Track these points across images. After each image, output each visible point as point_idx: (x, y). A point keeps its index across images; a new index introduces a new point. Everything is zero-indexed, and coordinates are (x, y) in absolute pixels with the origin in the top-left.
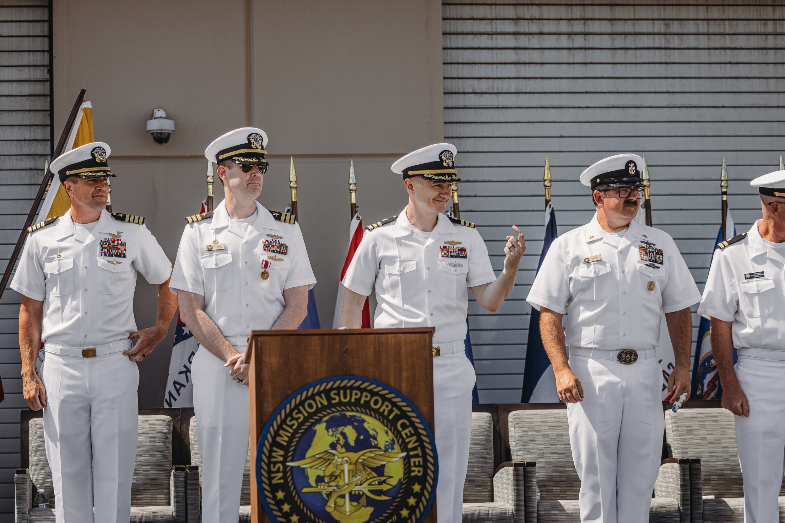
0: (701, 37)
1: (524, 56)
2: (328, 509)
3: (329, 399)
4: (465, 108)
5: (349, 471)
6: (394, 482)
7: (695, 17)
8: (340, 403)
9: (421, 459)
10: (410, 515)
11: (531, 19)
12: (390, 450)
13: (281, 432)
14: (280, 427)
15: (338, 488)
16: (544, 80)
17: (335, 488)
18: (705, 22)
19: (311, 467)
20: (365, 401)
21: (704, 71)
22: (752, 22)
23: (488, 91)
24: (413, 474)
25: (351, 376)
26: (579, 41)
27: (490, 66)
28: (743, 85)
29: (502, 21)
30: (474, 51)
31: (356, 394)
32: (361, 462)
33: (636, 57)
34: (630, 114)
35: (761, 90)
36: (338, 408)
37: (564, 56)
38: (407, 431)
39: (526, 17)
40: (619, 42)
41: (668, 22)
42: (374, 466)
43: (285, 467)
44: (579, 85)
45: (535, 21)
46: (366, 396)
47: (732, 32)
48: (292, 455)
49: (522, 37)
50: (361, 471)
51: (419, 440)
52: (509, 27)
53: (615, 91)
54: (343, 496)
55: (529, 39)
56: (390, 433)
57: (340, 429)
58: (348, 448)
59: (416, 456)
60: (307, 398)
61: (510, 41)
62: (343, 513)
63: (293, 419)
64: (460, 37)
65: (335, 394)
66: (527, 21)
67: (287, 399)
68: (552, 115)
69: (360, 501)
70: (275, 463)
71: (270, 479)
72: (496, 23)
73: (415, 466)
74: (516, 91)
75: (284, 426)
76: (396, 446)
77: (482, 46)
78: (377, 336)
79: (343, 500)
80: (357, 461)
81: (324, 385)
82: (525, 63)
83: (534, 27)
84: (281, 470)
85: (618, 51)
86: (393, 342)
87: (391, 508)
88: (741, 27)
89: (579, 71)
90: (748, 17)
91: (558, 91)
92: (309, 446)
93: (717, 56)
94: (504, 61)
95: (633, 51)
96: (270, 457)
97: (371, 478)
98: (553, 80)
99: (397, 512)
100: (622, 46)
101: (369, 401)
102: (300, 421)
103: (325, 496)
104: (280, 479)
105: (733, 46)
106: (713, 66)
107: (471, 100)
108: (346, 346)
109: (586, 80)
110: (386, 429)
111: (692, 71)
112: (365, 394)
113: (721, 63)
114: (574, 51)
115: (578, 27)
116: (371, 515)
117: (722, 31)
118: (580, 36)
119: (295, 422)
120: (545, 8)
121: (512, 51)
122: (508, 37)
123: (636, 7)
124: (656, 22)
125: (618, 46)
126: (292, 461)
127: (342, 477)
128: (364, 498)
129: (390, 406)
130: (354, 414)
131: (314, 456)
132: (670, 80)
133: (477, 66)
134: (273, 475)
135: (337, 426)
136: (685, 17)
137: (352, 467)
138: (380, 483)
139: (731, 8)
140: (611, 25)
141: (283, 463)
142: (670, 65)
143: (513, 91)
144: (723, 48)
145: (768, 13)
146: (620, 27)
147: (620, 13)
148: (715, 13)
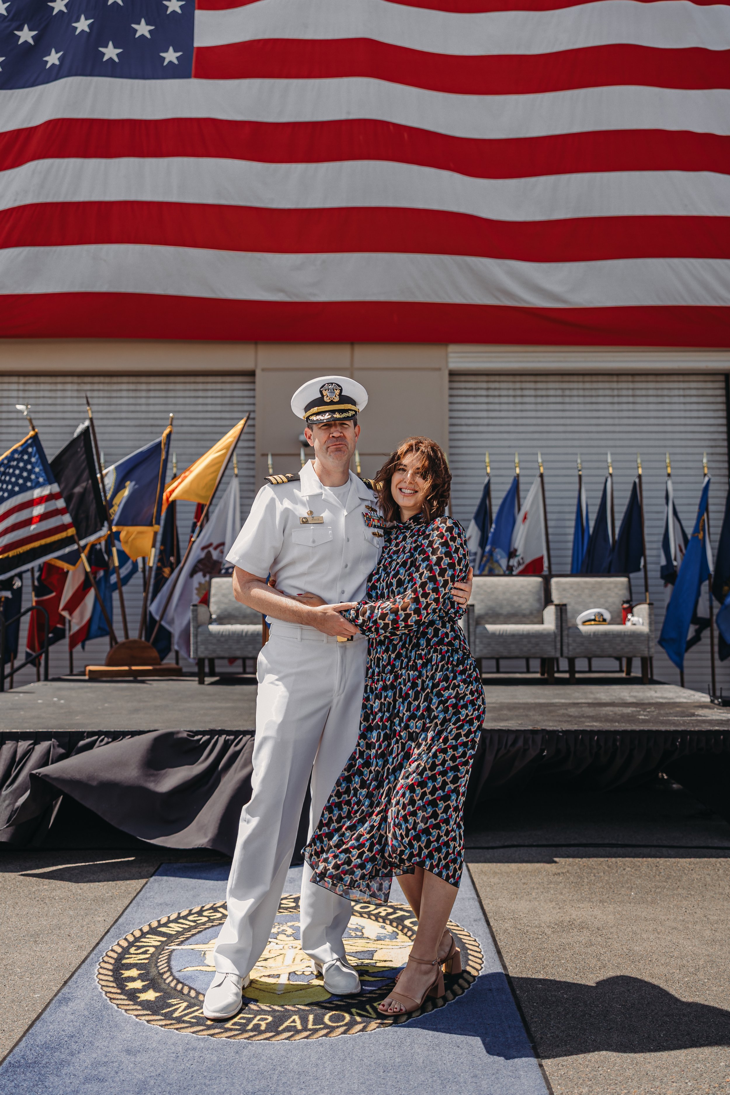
0: (580, 397)
1: (491, 407)
4: (462, 432)
18: (583, 390)
21: (582, 414)
22: (606, 390)
23: (473, 424)
26: (519, 400)
27: (474, 412)
29: (481, 390)
30: (466, 404)
33: (547, 407)
34: (545, 436)
35: (611, 424)
37: (512, 407)
39: (492, 388)
40: (539, 400)
41: (564, 390)
44: (519, 421)
45: (497, 390)
47: (596, 395)
49: (490, 397)
52: (484, 392)
55: (494, 399)
61: (484, 400)
64: (460, 397)
66: (493, 390)
68: (505, 436)
72: (477, 391)
77: (470, 402)
82: (491, 411)
83: (496, 393)
85: (539, 404)
88: (601, 392)
89: (519, 414)
90: (604, 388)
91: (508, 424)
93: (589, 407)
94: (481, 410)
95: (546, 404)
98: (506, 419)
100: (541, 402)
105: (597, 402)
106: (586, 412)
107: (464, 429)
111: (576, 414)
113: (590, 410)
114: (516, 405)
115: (519, 393)
117: (591, 394)
118: (519, 397)
120: (502, 383)
121: (485, 404)
122: (483, 397)
123: (548, 382)
124: (558, 390)
125: (538, 402)
132: (565, 419)
133: (468, 412)
136: (572, 388)
139: (596, 383)
140: (535, 391)
142: (565, 412)
143: (486, 424)
144: (592, 403)
145: (614, 385)
146: (540, 393)
147: (539, 385)
148: (588, 385)
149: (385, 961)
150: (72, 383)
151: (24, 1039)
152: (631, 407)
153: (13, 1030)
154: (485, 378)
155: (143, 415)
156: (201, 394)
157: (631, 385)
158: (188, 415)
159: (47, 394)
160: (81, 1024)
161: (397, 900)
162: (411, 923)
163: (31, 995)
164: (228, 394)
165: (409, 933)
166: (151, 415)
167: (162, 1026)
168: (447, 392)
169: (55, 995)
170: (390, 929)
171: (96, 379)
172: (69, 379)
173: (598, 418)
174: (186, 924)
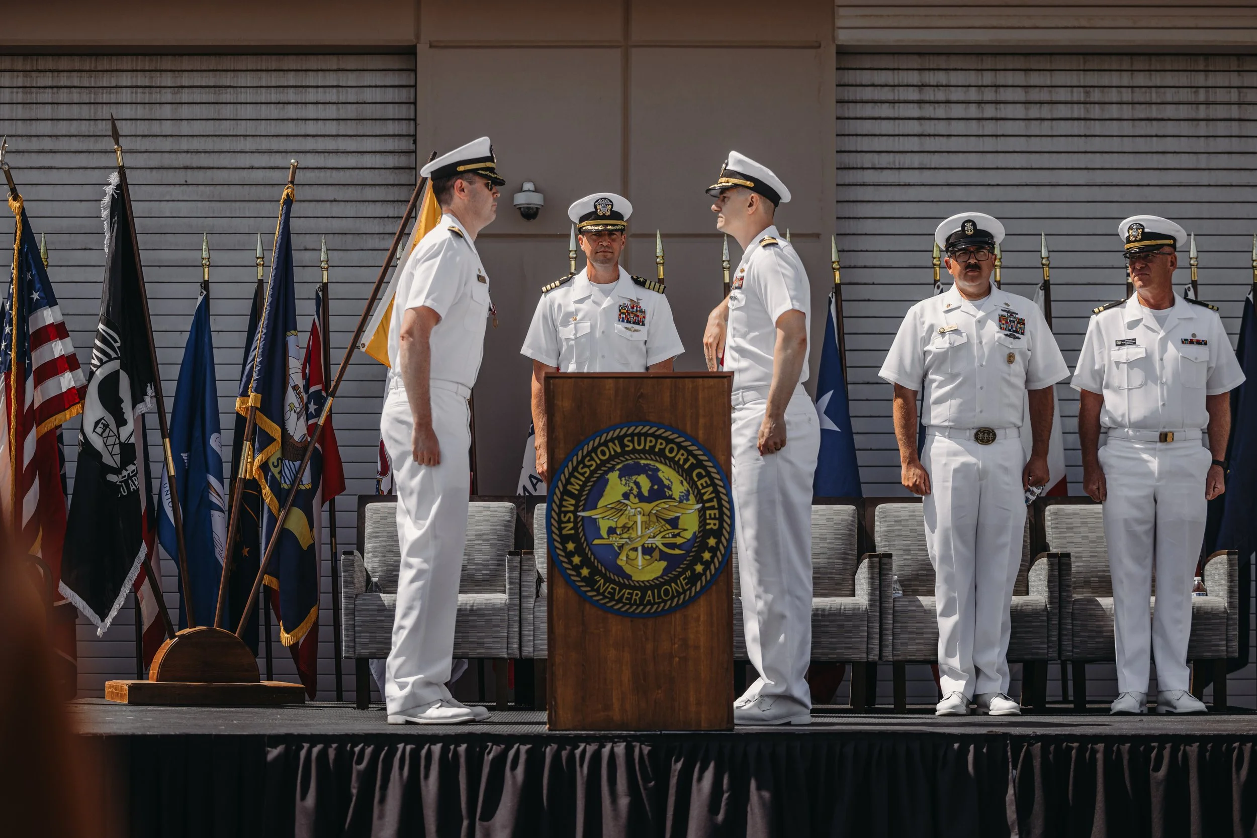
0: (1125, 106)
1: (929, 127)
2: (619, 563)
3: (623, 446)
4: (864, 185)
5: (642, 522)
6: (688, 535)
7: (1119, 84)
8: (634, 451)
9: (716, 512)
10: (705, 570)
11: (937, 86)
12: (685, 502)
13: (573, 480)
14: (571, 475)
15: (630, 540)
16: (951, 154)
17: (627, 540)
18: (1130, 89)
19: (603, 518)
20: (660, 449)
21: (1128, 145)
22: (1181, 89)
23: (889, 166)
24: (708, 527)
25: (645, 422)
26: (989, 111)
27: (892, 138)
28: (1171, 161)
29: (905, 88)
30: (874, 121)
31: (651, 441)
32: (655, 514)
33: (1052, 128)
35: (1191, 167)
36: (631, 456)
37: (974, 128)
38: (703, 481)
39: (932, 84)
40: (1034, 112)
41: (1088, 89)
42: (669, 517)
43: (576, 517)
44: (990, 161)
45: (941, 88)
46: (661, 444)
47: (1159, 101)
48: (584, 505)
49: (927, 105)
50: (654, 523)
51: (716, 492)
52: (913, 94)
53: (1029, 167)
54: (635, 549)
55: (935, 109)
56: (685, 483)
57: (634, 478)
58: (641, 498)
59: (712, 508)
60: (600, 445)
61: (913, 111)
62: (635, 567)
63: (585, 466)
64: (859, 105)
65: (628, 441)
66: (932, 88)
67: (579, 445)
69: (653, 555)
70: (566, 513)
71: (560, 529)
72: (899, 91)
73: (711, 518)
74: (920, 167)
75: (576, 474)
76: (692, 497)
77: (883, 115)
78: (674, 380)
79: (635, 553)
80: (650, 512)
81: (618, 431)
82: (929, 135)
83: (941, 95)
84: (572, 520)
85: (1033, 122)
86: (691, 386)
87: (685, 562)
88: (1169, 95)
89: (989, 144)
90: (1177, 85)
91: (965, 166)
92: (601, 495)
93: (1143, 128)
94: (906, 133)
95: (1049, 122)
96: (560, 506)
97: (665, 531)
98: (961, 155)
99: (690, 566)
100: (1038, 116)
101: (665, 448)
102: (592, 468)
103: (616, 548)
104: (571, 529)
105: (1160, 116)
106: (1138, 139)
107: (869, 176)
108: (642, 390)
109: (996, 154)
110: (681, 479)
111: (1115, 144)
112: (660, 441)
113: (1146, 136)
114: (984, 122)
115: (989, 95)
116: (665, 569)
117: (1148, 100)
118: (990, 105)
119: (586, 469)
120: (952, 73)
121: (916, 121)
122: (911, 105)
123: (1053, 72)
124: (1075, 89)
125: (1032, 117)
126: (584, 510)
127: (635, 529)
128: (657, 549)
129: (686, 455)
130: (648, 462)
131: (606, 506)
132: (1090, 154)
133: (876, 138)
134: (563, 525)
135: (631, 475)
136: (1107, 84)
137: (646, 518)
138: (674, 536)
139: (1158, 73)
140: (1026, 92)
141: (574, 512)
142: (1090, 138)
143: (916, 166)
145: (1200, 79)
146: (1035, 95)
147: (1035, 79)
148: (1141, 79)
152: (1235, 128)
154: (915, 62)
155: (167, 144)
156: (291, 95)
157: (1235, 80)
158: (265, 144)
164: (351, 95)
166: (184, 144)
168: (833, 94)
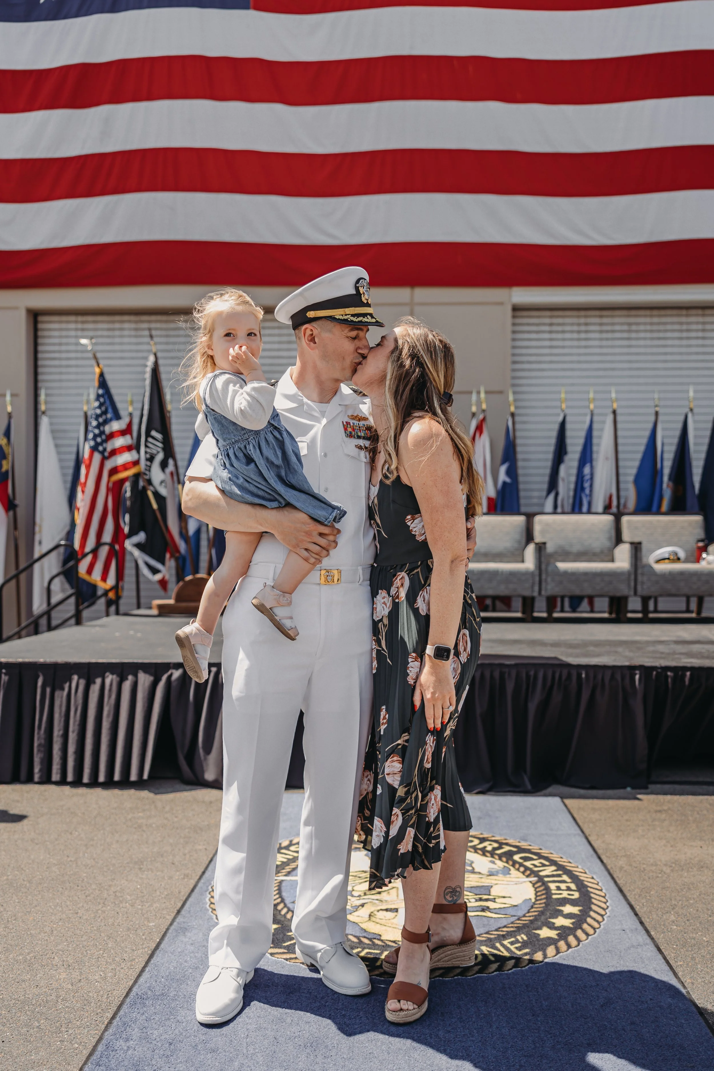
0: (648, 332)
1: (554, 343)
4: (524, 370)
7: (645, 322)
11: (558, 324)
16: (565, 355)
18: (650, 325)
21: (649, 350)
22: (675, 324)
23: (535, 361)
26: (583, 336)
27: (537, 348)
28: (669, 357)
29: (544, 325)
30: (530, 341)
33: (613, 343)
35: (679, 360)
37: (576, 343)
39: (556, 323)
40: (605, 335)
41: (630, 325)
44: (583, 358)
45: (560, 325)
47: (664, 330)
49: (554, 333)
52: (547, 328)
53: (602, 361)
55: (557, 335)
61: (547, 336)
64: (523, 334)
66: (556, 325)
72: (541, 327)
74: (551, 361)
77: (533, 338)
82: (555, 347)
83: (560, 328)
85: (604, 340)
88: (669, 327)
89: (583, 351)
90: (673, 322)
91: (572, 361)
93: (656, 342)
94: (544, 346)
95: (612, 340)
98: (569, 356)
100: (606, 337)
105: (664, 337)
106: (654, 348)
107: (527, 366)
109: (586, 355)
111: (642, 350)
113: (657, 346)
114: (581, 341)
115: (583, 328)
117: (659, 329)
118: (583, 333)
120: (566, 318)
121: (548, 341)
122: (546, 333)
123: (614, 317)
124: (624, 325)
125: (603, 338)
132: (631, 355)
136: (639, 322)
139: (664, 317)
140: (601, 327)
142: (631, 347)
144: (659, 339)
145: (684, 319)
146: (605, 328)
147: (605, 320)
148: (656, 320)
149: (504, 897)
150: (129, 321)
151: (147, 969)
152: (700, 342)
153: (134, 960)
154: (548, 313)
157: (701, 319)
159: (105, 333)
160: (203, 956)
161: (501, 835)
162: (521, 858)
163: (146, 923)
165: (522, 869)
167: (287, 959)
168: (509, 328)
169: (171, 924)
170: (500, 864)
171: (153, 318)
172: (126, 318)
173: (666, 354)
174: (289, 855)
